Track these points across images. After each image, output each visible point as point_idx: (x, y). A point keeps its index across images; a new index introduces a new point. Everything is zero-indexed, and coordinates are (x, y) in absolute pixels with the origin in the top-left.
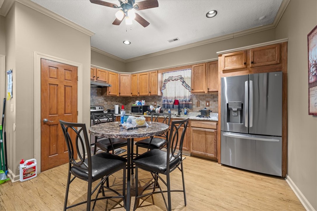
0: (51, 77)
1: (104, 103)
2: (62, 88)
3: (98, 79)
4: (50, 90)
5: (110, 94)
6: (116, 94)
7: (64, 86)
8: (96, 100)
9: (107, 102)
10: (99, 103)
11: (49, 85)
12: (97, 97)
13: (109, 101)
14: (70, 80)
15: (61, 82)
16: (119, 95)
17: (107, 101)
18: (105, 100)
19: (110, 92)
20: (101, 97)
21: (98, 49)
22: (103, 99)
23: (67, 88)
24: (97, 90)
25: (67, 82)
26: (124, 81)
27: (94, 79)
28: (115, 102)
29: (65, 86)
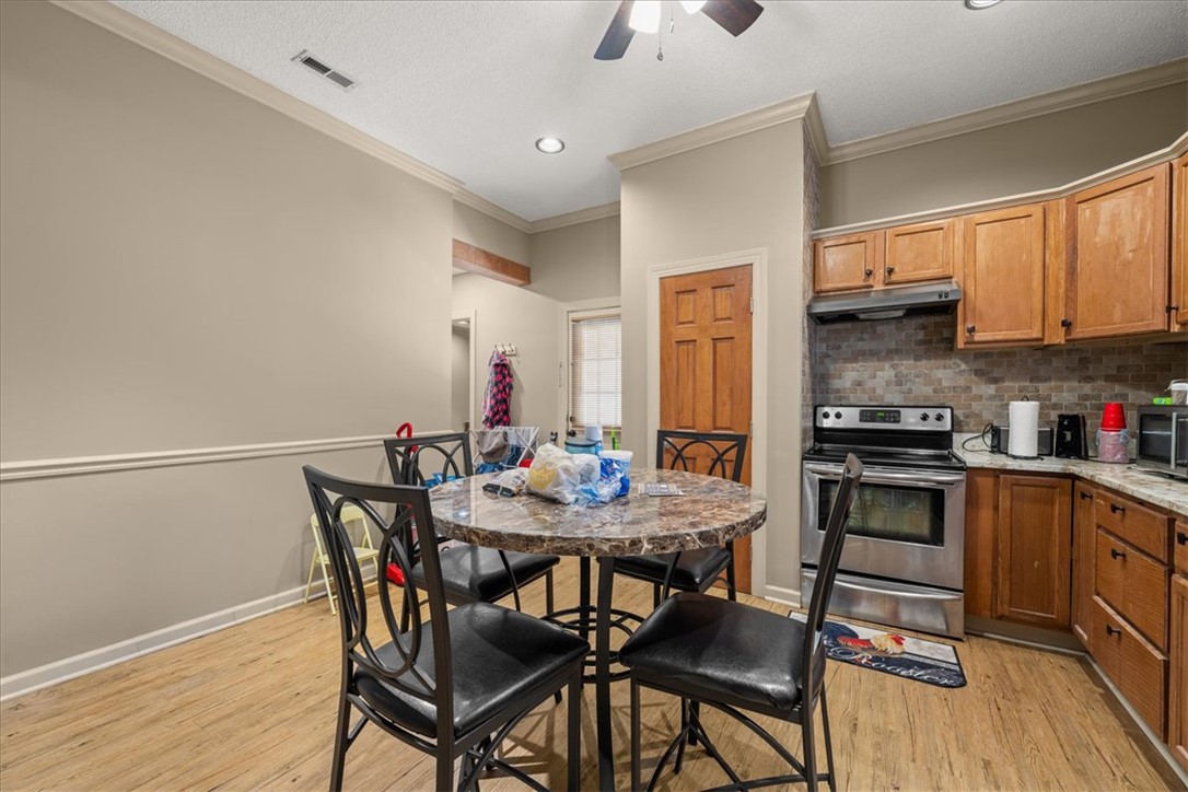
0: (681, 323)
1: (974, 391)
2: (706, 348)
3: (894, 277)
4: (678, 360)
5: (978, 337)
6: (1036, 334)
7: (711, 341)
8: (917, 376)
9: (993, 386)
10: (935, 391)
11: (675, 345)
12: (923, 363)
13: (1014, 379)
14: (729, 319)
15: (704, 330)
16: (1068, 333)
17: (995, 381)
18: (978, 373)
19: (971, 330)
20: (949, 362)
21: (925, 126)
22: (963, 367)
23: (719, 344)
24: (924, 327)
25: (718, 327)
26: (1103, 230)
27: (871, 282)
28: (1076, 384)
29: (713, 339)
